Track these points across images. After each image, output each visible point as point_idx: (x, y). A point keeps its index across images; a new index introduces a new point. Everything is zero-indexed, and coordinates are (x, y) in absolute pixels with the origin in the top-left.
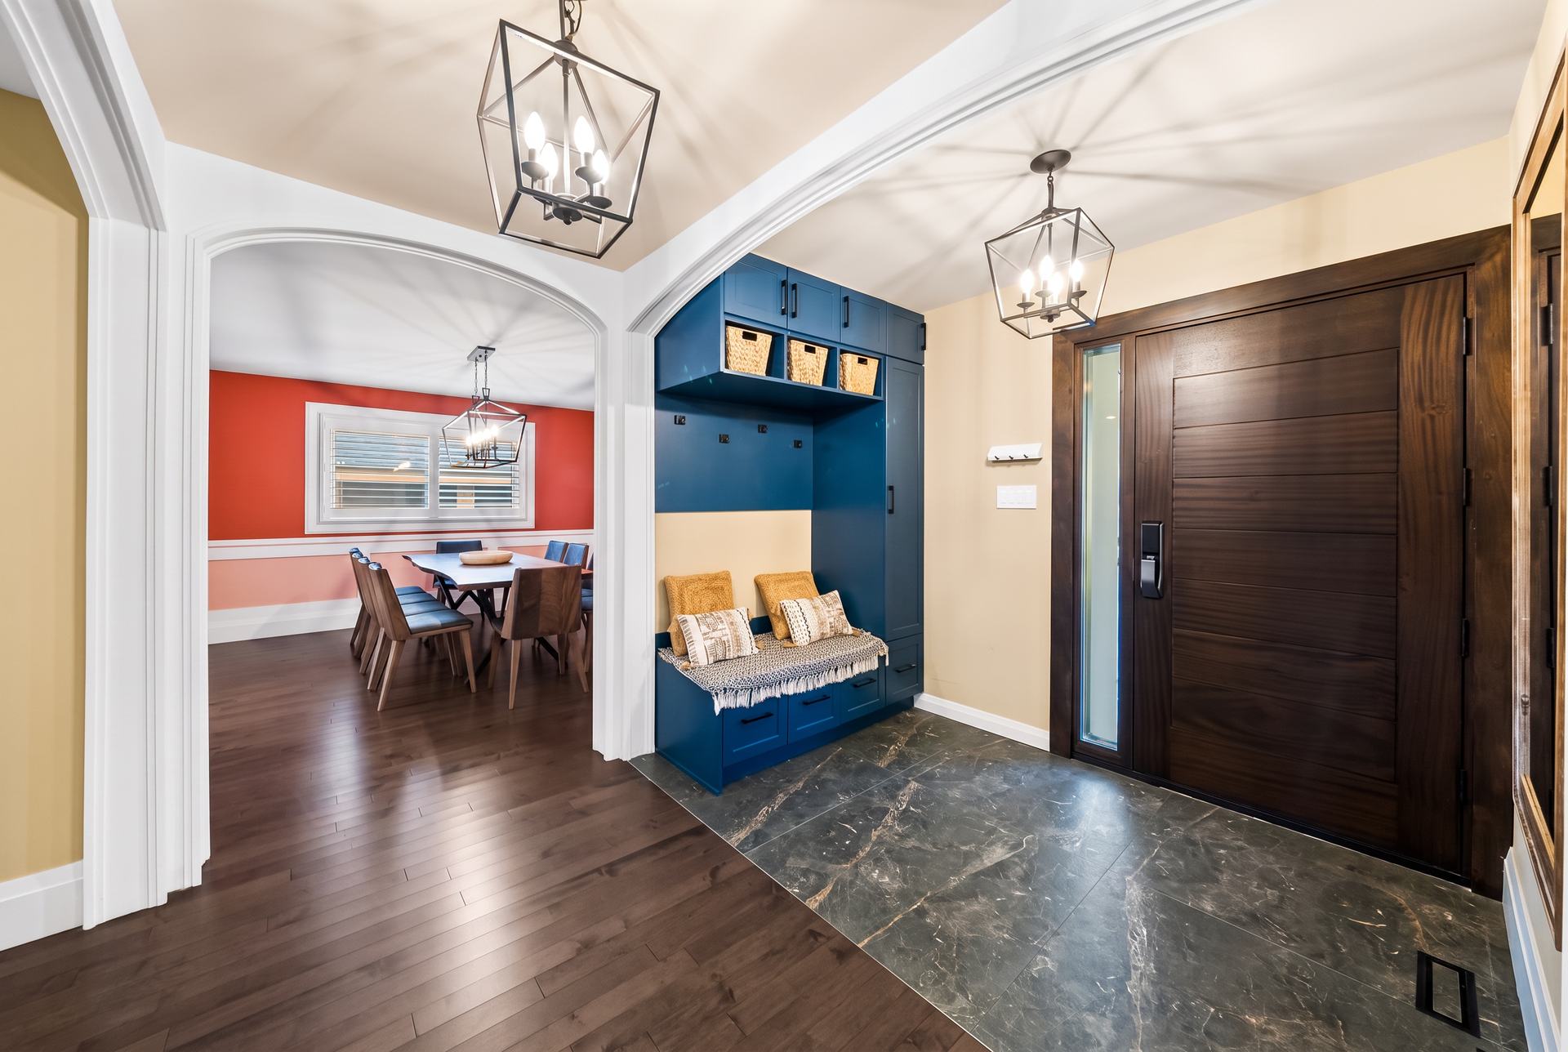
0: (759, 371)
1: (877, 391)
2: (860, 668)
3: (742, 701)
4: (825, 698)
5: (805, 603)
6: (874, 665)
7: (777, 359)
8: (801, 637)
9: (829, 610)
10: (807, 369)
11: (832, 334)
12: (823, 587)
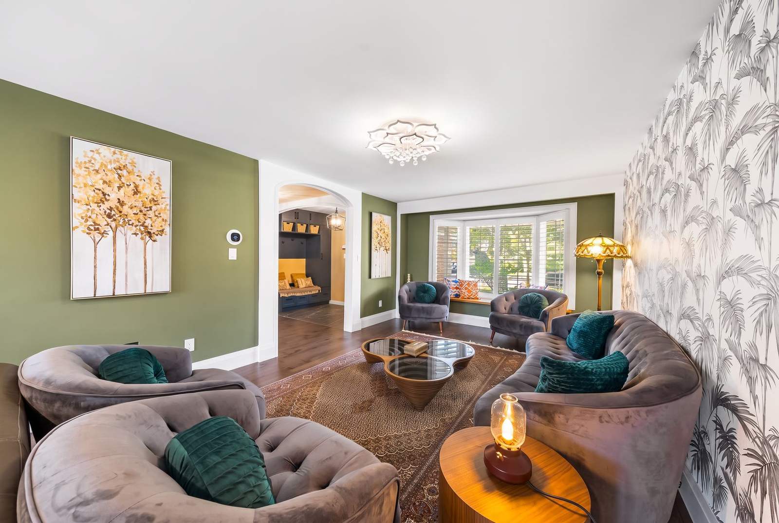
0: (290, 231)
1: (319, 232)
2: (313, 292)
3: (286, 295)
4: (304, 298)
5: (303, 280)
6: (317, 292)
7: (294, 228)
8: (301, 286)
9: (309, 281)
10: (301, 229)
11: (308, 221)
12: (307, 276)
